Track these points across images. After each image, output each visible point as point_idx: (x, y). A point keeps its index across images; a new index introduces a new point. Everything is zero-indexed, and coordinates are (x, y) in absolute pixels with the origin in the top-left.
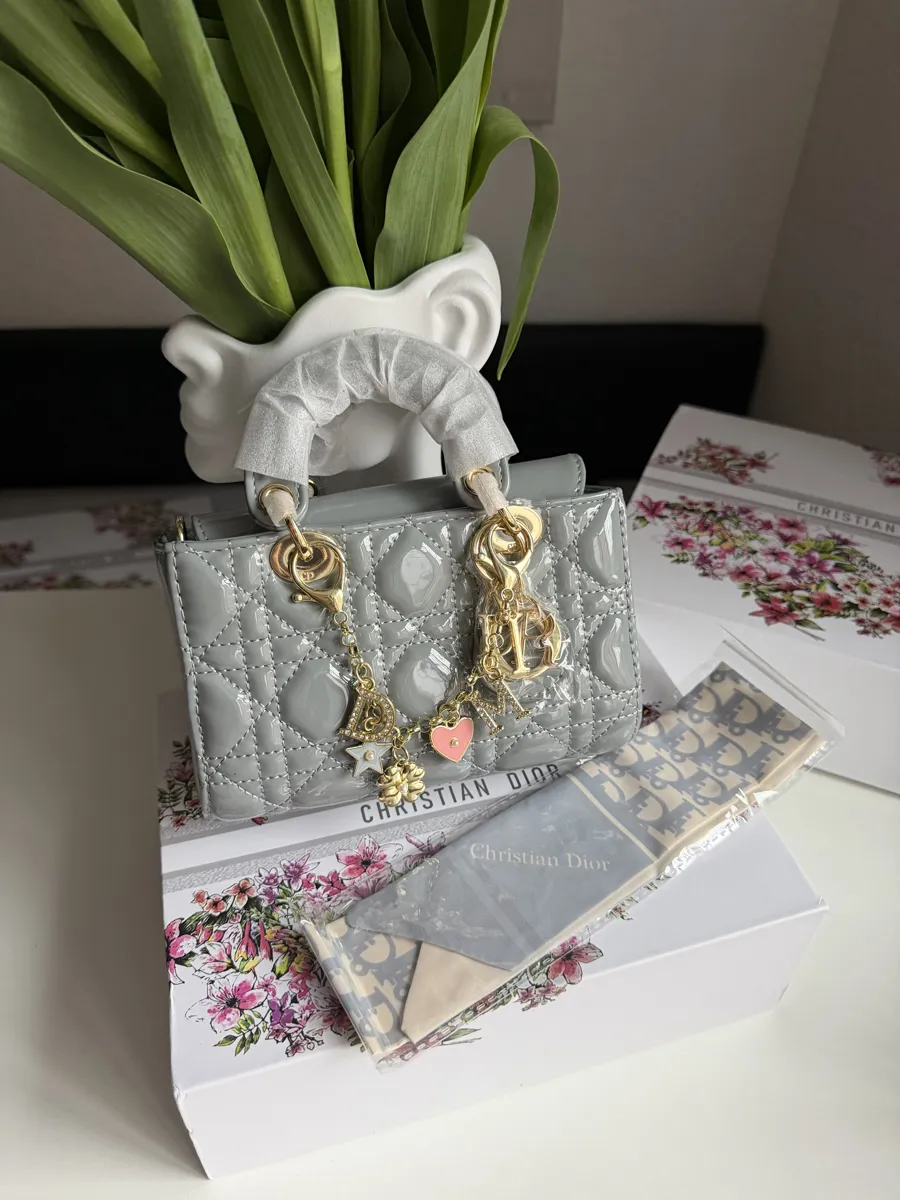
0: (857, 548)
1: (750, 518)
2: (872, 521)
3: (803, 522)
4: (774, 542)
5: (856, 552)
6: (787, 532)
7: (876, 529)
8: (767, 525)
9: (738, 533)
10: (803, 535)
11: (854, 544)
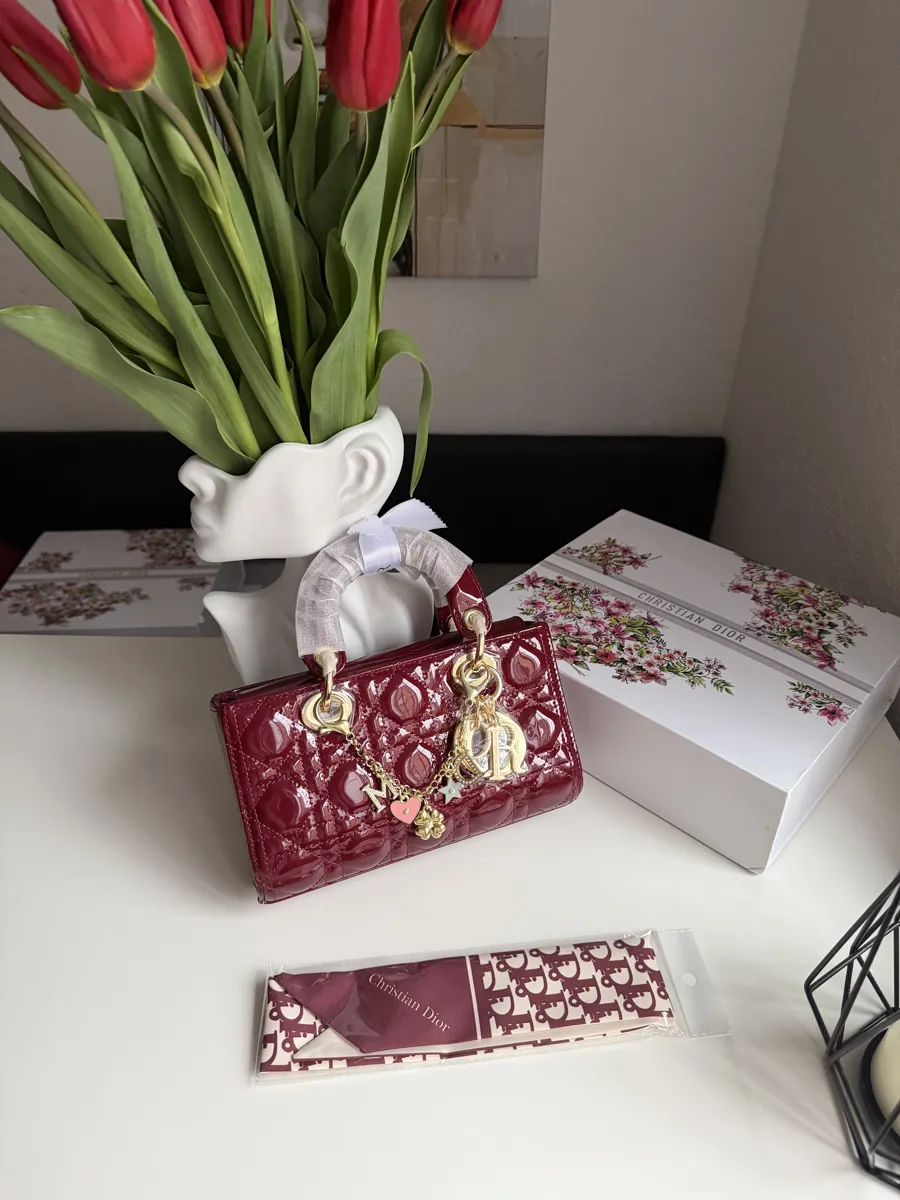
0: (659, 629)
1: (596, 597)
2: (689, 613)
3: (634, 606)
4: (600, 613)
5: (656, 630)
6: (615, 610)
7: (688, 619)
8: (605, 603)
9: (580, 605)
10: (625, 614)
11: (660, 626)
